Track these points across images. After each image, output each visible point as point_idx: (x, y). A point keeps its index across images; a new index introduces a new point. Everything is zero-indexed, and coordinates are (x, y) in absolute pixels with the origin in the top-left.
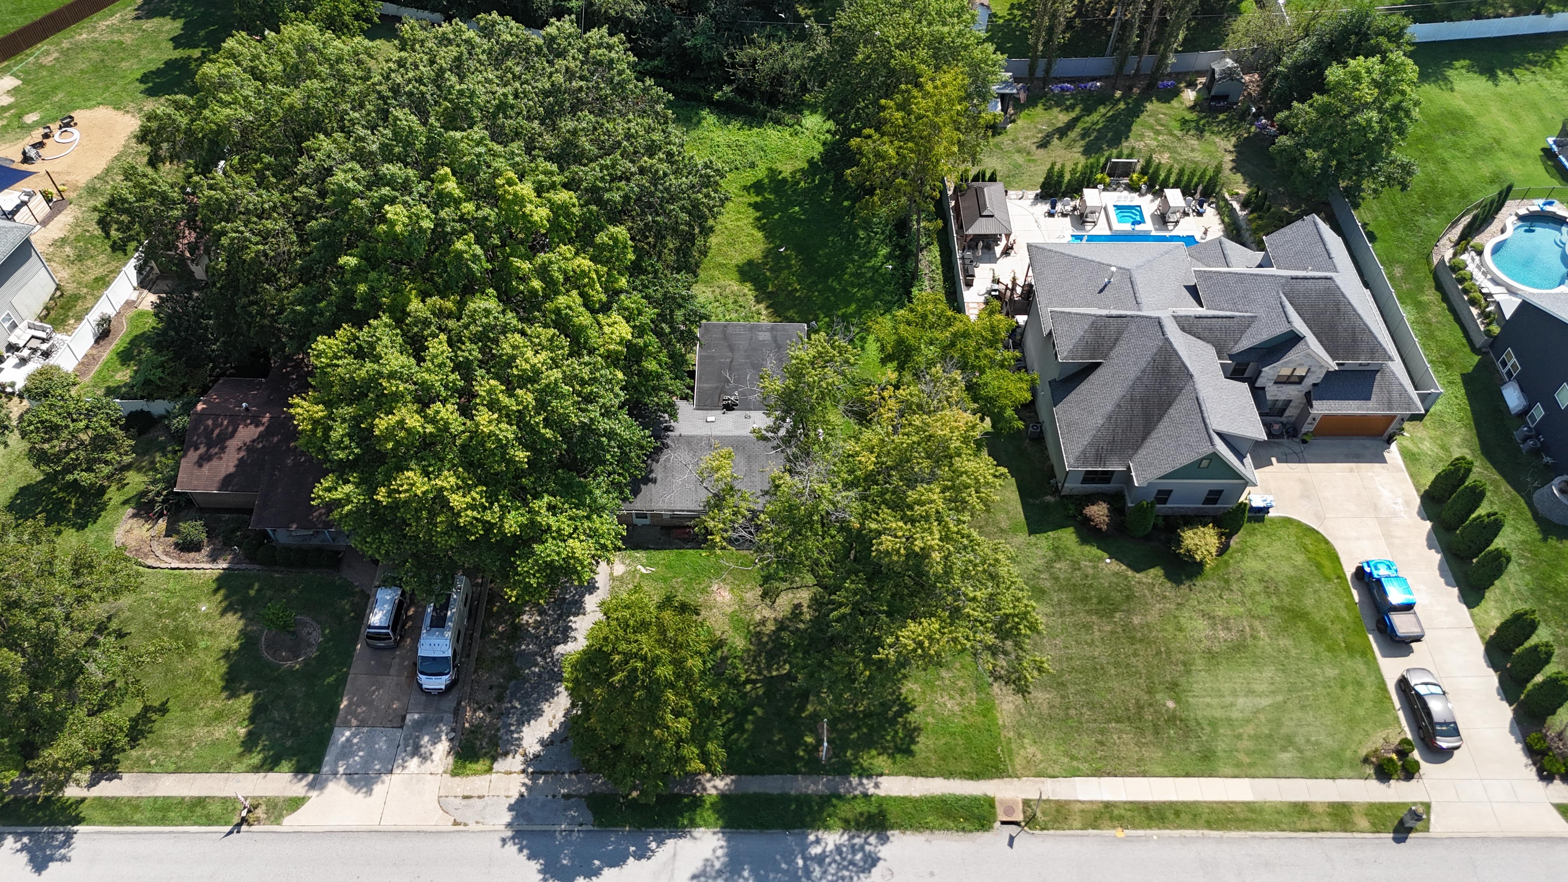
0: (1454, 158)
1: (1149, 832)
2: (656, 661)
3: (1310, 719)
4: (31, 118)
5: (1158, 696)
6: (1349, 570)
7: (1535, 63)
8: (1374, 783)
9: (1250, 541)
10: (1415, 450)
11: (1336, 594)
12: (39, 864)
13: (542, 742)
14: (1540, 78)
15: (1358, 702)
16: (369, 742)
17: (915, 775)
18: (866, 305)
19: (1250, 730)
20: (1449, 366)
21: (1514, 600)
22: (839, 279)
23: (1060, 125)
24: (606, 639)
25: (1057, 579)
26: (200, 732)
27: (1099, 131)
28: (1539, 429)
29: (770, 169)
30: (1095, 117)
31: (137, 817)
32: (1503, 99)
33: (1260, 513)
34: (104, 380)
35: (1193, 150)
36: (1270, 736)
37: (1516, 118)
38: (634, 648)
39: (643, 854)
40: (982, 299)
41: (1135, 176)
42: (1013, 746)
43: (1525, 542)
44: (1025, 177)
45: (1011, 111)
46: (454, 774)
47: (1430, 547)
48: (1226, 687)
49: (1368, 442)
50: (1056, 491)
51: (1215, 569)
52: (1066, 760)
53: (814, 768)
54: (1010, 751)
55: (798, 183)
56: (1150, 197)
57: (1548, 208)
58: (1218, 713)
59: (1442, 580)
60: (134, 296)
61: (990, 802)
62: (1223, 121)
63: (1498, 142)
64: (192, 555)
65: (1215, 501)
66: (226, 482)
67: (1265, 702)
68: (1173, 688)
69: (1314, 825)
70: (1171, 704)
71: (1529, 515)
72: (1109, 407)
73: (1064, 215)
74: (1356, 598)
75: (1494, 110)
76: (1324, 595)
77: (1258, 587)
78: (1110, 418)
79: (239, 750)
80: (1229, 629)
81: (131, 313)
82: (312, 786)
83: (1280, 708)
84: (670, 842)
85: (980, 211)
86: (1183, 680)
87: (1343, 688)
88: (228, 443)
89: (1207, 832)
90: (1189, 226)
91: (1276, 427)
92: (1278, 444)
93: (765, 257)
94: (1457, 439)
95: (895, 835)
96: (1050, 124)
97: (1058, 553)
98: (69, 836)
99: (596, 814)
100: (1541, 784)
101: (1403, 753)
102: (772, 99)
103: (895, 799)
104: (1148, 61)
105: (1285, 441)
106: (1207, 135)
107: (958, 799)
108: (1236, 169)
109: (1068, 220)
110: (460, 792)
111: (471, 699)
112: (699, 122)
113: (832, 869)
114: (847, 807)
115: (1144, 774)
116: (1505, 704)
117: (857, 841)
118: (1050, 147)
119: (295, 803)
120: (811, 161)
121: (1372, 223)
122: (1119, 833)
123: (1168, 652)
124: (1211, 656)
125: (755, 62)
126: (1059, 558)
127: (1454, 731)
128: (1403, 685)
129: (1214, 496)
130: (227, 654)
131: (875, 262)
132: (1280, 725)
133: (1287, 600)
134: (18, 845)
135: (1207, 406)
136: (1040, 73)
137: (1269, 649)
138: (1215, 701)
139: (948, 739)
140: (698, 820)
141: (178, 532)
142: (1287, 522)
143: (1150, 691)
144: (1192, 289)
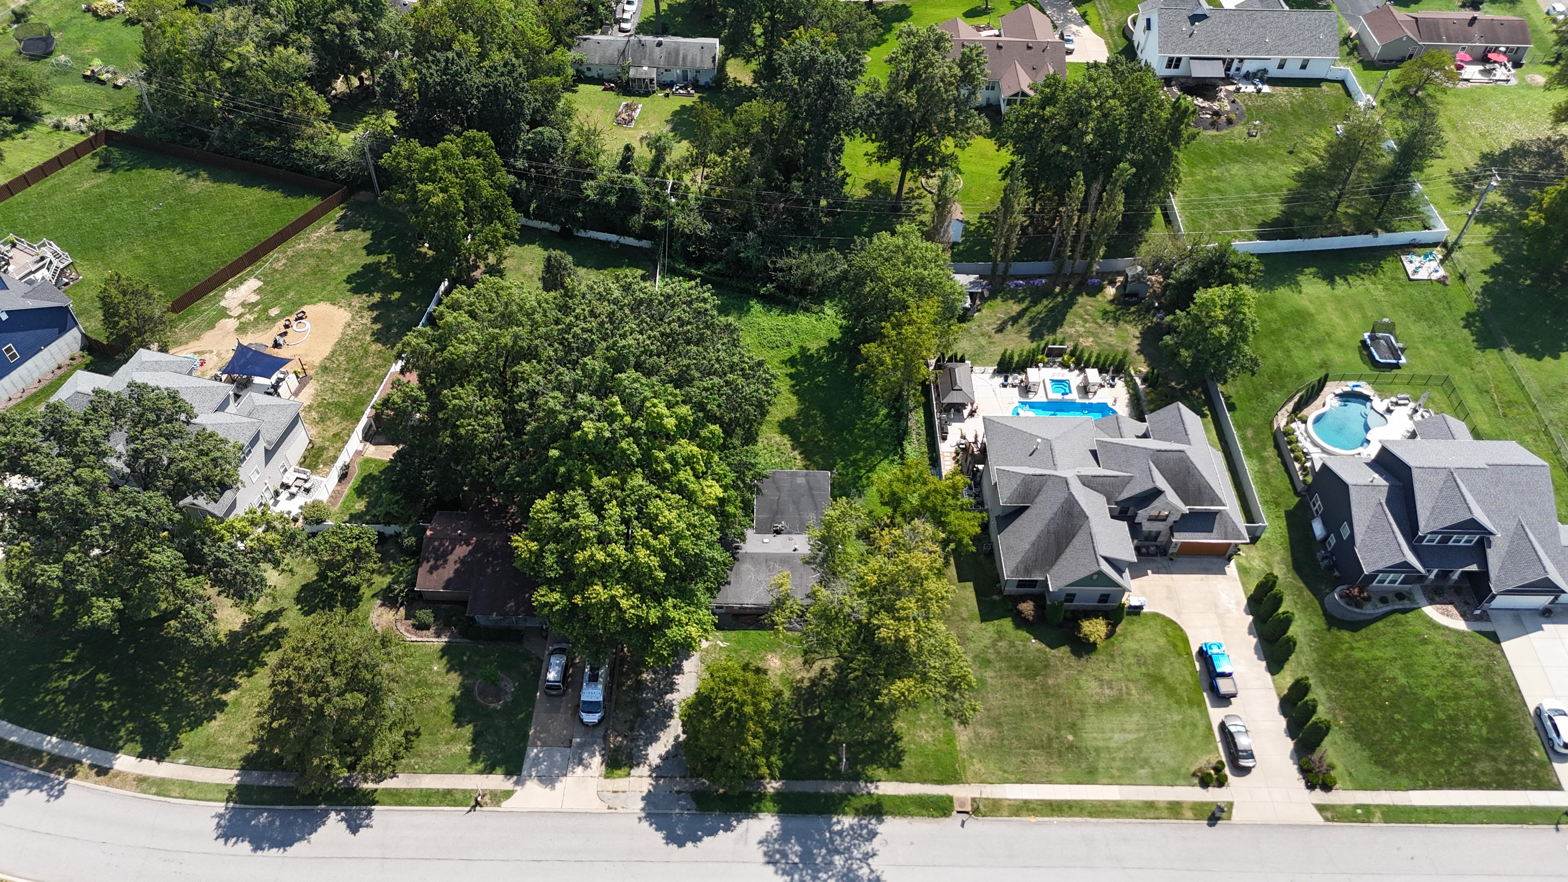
0: (1296, 347)
1: (1051, 819)
3: (1161, 748)
4: (274, 312)
5: (1062, 732)
6: (1195, 650)
7: (1363, 271)
8: (1198, 789)
9: (1130, 628)
10: (1248, 566)
11: (1185, 665)
12: (354, 829)
13: (660, 757)
14: (1367, 283)
15: (1192, 737)
16: (550, 757)
17: (902, 781)
18: (870, 452)
19: (1121, 755)
20: (1277, 505)
21: (1304, 670)
22: (851, 432)
23: (1014, 314)
24: (712, 689)
25: (999, 653)
26: (443, 748)
27: (1042, 319)
28: (1332, 553)
29: (801, 347)
30: (1040, 307)
31: (411, 800)
32: (1338, 300)
33: (1136, 610)
34: (348, 509)
35: (1110, 336)
36: (1134, 759)
37: (1345, 316)
38: (729, 695)
39: (728, 828)
40: (953, 450)
41: (1066, 357)
42: (966, 764)
43: (1315, 631)
44: (986, 356)
45: (978, 302)
46: (606, 777)
47: (1250, 634)
48: (1107, 726)
49: (1215, 560)
50: (1000, 592)
51: (1106, 647)
52: (1000, 773)
53: (837, 776)
54: (964, 767)
55: (821, 358)
56: (1077, 372)
57: (1357, 389)
58: (1101, 744)
59: (1256, 657)
60: (360, 447)
61: (950, 799)
62: (1134, 313)
63: (1328, 335)
64: (424, 632)
65: (1106, 601)
66: (448, 584)
67: (1132, 737)
68: (1073, 727)
69: (1157, 815)
70: (1070, 738)
71: (1321, 612)
72: (1033, 538)
73: (1014, 386)
74: (1198, 668)
75: (1329, 309)
76: (1176, 666)
77: (1133, 660)
78: (1034, 545)
79: (469, 761)
80: (1111, 688)
81: (360, 459)
82: (517, 783)
83: (1141, 740)
84: (745, 821)
85: (952, 385)
86: (1079, 722)
87: (1183, 728)
88: (449, 557)
89: (1088, 819)
90: (1103, 396)
91: (1152, 549)
92: (1154, 561)
93: (798, 415)
94: (1278, 558)
95: (888, 819)
96: (1007, 313)
97: (1000, 635)
98: (370, 812)
99: (697, 803)
100: (1307, 791)
101: (1218, 771)
102: (802, 293)
103: (889, 796)
104: (1079, 263)
105: (1158, 558)
106: (1121, 323)
107: (930, 797)
108: (1140, 351)
109: (1016, 389)
110: (611, 788)
111: (614, 729)
112: (749, 310)
113: (848, 839)
114: (857, 801)
115: (1050, 782)
116: (1289, 739)
117: (863, 822)
118: (1005, 332)
119: (508, 794)
120: (830, 341)
121: (1234, 396)
122: (1033, 819)
123: (1071, 703)
124: (1099, 706)
125: (790, 269)
126: (1001, 639)
127: (1251, 756)
128: (1223, 727)
129: (1104, 598)
130: (453, 699)
131: (877, 420)
132: (1141, 752)
133: (1152, 669)
134: (339, 817)
135: (1097, 539)
136: (1000, 272)
137: (1137, 702)
138: (1099, 736)
139: (924, 759)
140: (763, 808)
141: (415, 617)
142: (1156, 616)
143: (1058, 729)
144: (1094, 453)
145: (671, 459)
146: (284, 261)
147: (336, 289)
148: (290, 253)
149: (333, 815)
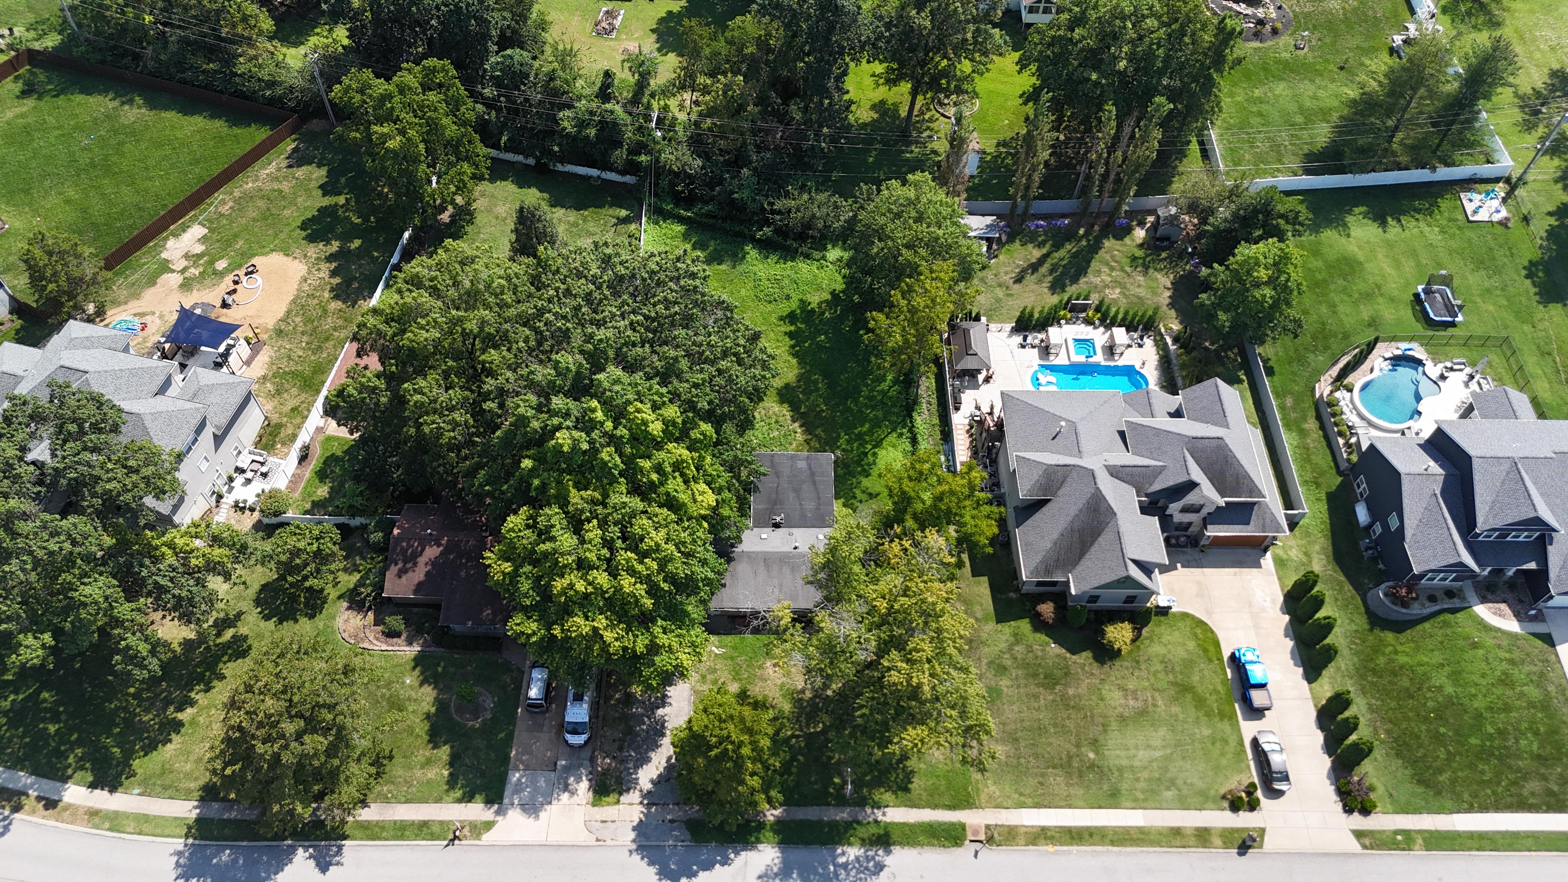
0: (1342, 301)
1: (1071, 848)
2: (741, 744)
3: (1189, 767)
4: (221, 265)
5: (1083, 749)
6: (1226, 655)
7: (1418, 211)
8: (1228, 814)
9: (1157, 630)
10: (1285, 557)
11: (1215, 672)
12: (323, 867)
13: (652, 781)
14: (1422, 224)
15: (1223, 754)
16: (533, 782)
17: (912, 807)
18: (876, 424)
19: (1145, 774)
20: (1318, 485)
21: (1344, 676)
22: (856, 401)
23: (1034, 260)
25: (1015, 659)
26: (419, 773)
27: (1064, 266)
28: (1377, 542)
29: (801, 300)
30: (1062, 253)
31: (384, 834)
32: (1390, 245)
33: (1164, 611)
34: (310, 496)
35: (1139, 286)
36: (1159, 779)
37: (1397, 265)
39: (725, 862)
40: (967, 421)
41: (1091, 313)
42: (980, 786)
43: (1356, 631)
44: (1004, 311)
45: (995, 247)
46: (594, 805)
47: (1286, 636)
48: (1131, 742)
49: (1249, 551)
50: (1017, 590)
51: (1130, 652)
52: (1017, 796)
53: (842, 801)
54: (978, 789)
55: (823, 313)
56: (1102, 329)
57: (1408, 353)
58: (1125, 762)
59: (1292, 662)
60: (321, 423)
61: (963, 827)
62: (1165, 259)
63: (1379, 287)
64: (395, 640)
65: (1132, 602)
66: (419, 588)
67: (1158, 754)
68: (1095, 743)
69: (1183, 843)
70: (1092, 755)
71: (1363, 610)
73: (1033, 347)
74: (1229, 676)
75: (1380, 256)
76: (1206, 673)
77: (1159, 667)
78: (1056, 543)
79: (446, 787)
80: (1137, 699)
81: (321, 438)
82: (498, 813)
83: (1168, 758)
84: (743, 853)
85: (967, 349)
86: (1101, 738)
87: (1213, 744)
88: (419, 559)
89: (1110, 848)
90: (1131, 357)
91: (1183, 539)
92: (1184, 553)
93: (799, 381)
94: (1317, 548)
95: (896, 850)
96: (1026, 259)
97: (1017, 638)
98: (340, 848)
99: (692, 834)
100: (1345, 816)
101: (1249, 794)
102: (802, 237)
103: (897, 824)
104: (1107, 202)
105: (1188, 550)
106: (1151, 271)
107: (940, 824)
108: (1172, 305)
109: (1036, 350)
110: (599, 818)
111: (602, 750)
112: (744, 257)
113: (853, 873)
114: (863, 830)
115: (1070, 807)
116: (1326, 756)
117: (870, 853)
118: (1024, 282)
119: (489, 825)
120: (833, 293)
121: (1273, 358)
122: (1051, 848)
123: (1092, 717)
124: (1123, 720)
125: (789, 211)
126: (1017, 642)
127: (1286, 778)
128: (1255, 743)
129: (1131, 599)
130: (428, 716)
131: (884, 386)
132: (1166, 770)
133: (1180, 677)
134: (307, 854)
135: (1125, 539)
136: (1019, 210)
137: (1163, 714)
138: (1122, 753)
139: (934, 780)
140: (762, 838)
141: (384, 624)
142: (1185, 616)
143: (1078, 746)
144: (1122, 434)
145: (658, 468)
146: (231, 204)
147: (290, 237)
148: (237, 194)
149: (300, 851)
